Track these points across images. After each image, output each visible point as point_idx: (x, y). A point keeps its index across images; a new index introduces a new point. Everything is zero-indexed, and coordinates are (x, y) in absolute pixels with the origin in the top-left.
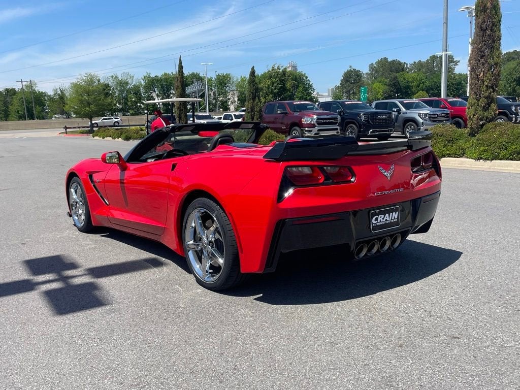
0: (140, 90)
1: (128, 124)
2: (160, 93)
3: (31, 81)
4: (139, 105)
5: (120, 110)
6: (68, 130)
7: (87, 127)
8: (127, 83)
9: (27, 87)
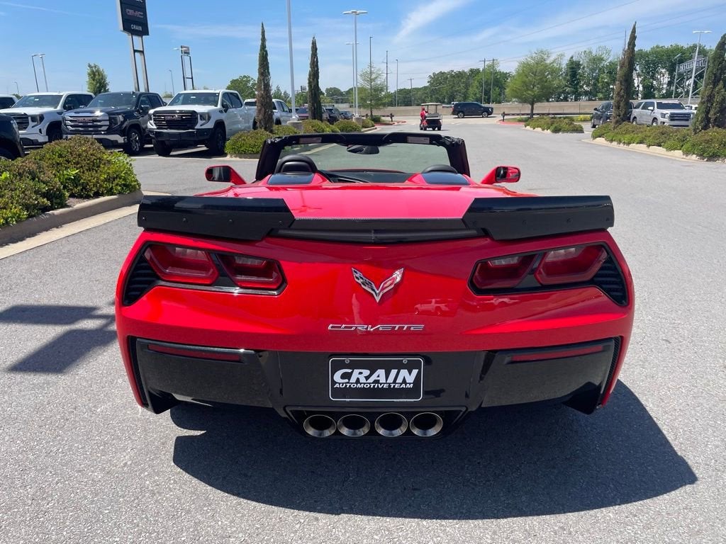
0: (617, 68)
1: (578, 112)
2: (642, 71)
3: (494, 60)
4: (611, 87)
5: (586, 93)
6: (506, 117)
7: (528, 114)
8: (601, 60)
9: (489, 66)
